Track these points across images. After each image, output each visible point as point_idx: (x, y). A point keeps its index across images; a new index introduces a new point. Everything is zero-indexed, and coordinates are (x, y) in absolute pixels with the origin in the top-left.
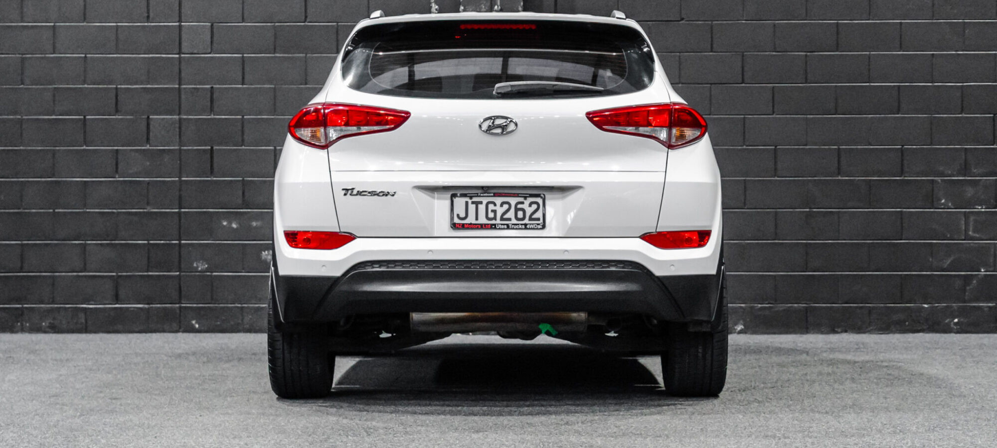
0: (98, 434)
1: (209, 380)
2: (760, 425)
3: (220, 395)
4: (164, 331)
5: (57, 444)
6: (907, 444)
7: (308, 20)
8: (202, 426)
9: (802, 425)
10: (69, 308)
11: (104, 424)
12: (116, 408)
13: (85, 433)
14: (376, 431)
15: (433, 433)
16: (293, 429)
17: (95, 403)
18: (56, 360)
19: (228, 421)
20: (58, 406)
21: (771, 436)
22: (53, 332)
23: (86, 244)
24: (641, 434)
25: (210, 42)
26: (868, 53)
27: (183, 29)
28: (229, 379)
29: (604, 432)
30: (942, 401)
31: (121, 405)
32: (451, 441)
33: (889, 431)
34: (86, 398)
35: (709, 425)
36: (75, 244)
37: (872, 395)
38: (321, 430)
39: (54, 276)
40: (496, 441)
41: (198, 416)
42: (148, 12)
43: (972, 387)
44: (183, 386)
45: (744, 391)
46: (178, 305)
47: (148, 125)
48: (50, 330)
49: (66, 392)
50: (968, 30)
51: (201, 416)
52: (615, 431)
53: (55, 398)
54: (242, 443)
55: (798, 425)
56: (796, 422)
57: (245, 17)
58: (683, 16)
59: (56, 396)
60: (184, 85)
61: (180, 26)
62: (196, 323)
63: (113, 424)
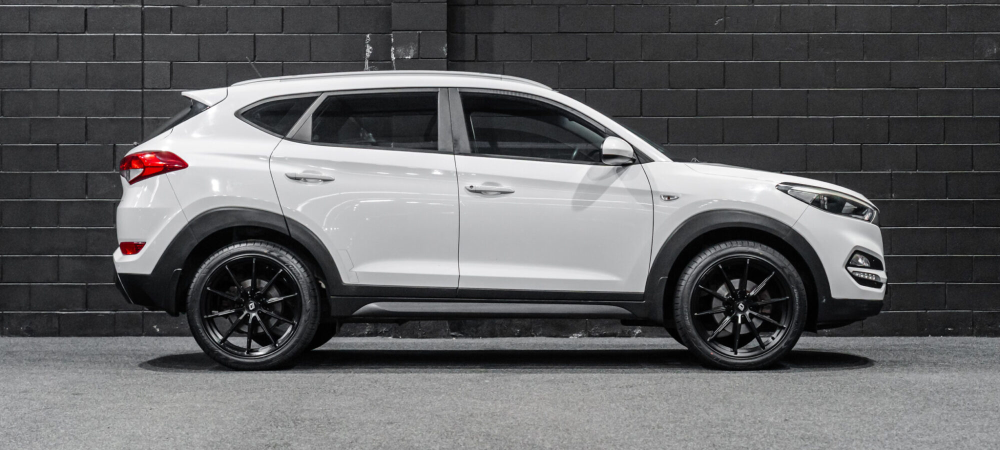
0: (58, 425)
1: (163, 378)
2: (639, 416)
3: (170, 391)
4: (128, 335)
5: (21, 433)
6: (763, 432)
7: (257, 59)
8: (151, 418)
9: (676, 417)
10: (44, 314)
11: (65, 416)
12: (76, 402)
13: (47, 424)
14: (304, 422)
15: (353, 424)
16: (230, 421)
17: (60, 398)
18: (29, 360)
19: (174, 414)
20: (26, 401)
21: (647, 426)
22: (29, 335)
23: (59, 257)
24: (534, 425)
25: (170, 78)
26: (751, 89)
27: (146, 66)
28: (180, 377)
29: (502, 423)
30: (801, 396)
31: (82, 399)
32: (368, 431)
33: (750, 421)
34: (52, 394)
35: (595, 416)
36: (49, 257)
37: (742, 391)
38: (255, 421)
39: (30, 285)
40: (406, 431)
41: (148, 410)
42: (114, 52)
43: (831, 383)
44: (139, 383)
45: (631, 387)
46: (141, 312)
47: (114, 151)
48: (27, 334)
49: (35, 389)
50: (839, 69)
51: (151, 409)
52: (512, 422)
53: (24, 393)
54: (184, 433)
55: (672, 416)
56: (671, 414)
57: (201, 57)
58: (589, 56)
59: (26, 392)
60: (146, 116)
61: (143, 64)
62: (157, 327)
63: (73, 416)
